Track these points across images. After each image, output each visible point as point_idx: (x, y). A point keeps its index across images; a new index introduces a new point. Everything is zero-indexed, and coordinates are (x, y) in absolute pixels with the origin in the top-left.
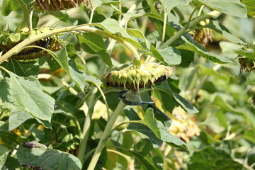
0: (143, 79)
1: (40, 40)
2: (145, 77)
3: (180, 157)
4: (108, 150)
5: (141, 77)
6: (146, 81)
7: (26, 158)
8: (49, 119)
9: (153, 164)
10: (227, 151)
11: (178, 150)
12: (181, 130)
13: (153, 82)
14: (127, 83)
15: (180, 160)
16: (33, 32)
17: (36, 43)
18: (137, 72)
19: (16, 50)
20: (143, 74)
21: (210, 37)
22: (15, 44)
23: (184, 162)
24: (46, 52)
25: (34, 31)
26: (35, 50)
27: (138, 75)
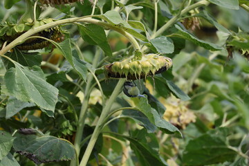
0: (145, 70)
1: (44, 31)
2: (146, 68)
3: (177, 143)
4: (104, 135)
5: (143, 68)
6: (147, 72)
7: (22, 144)
8: (53, 109)
9: (148, 149)
10: (222, 138)
11: (174, 137)
12: (174, 115)
13: (154, 73)
14: (129, 74)
15: (177, 147)
16: (36, 22)
17: (39, 33)
18: (139, 63)
19: (19, 40)
20: (145, 65)
21: (198, 25)
22: (19, 35)
23: (180, 148)
24: (49, 43)
25: (38, 22)
26: (39, 40)
27: (140, 66)
